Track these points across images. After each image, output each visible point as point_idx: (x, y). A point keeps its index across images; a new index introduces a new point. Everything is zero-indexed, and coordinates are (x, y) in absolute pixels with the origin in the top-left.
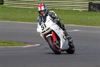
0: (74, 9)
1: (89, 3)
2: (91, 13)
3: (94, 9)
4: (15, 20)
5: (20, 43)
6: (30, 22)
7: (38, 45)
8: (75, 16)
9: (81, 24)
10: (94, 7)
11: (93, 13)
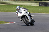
0: (32, 5)
1: (39, 2)
2: (40, 7)
3: (42, 5)
4: (3, 11)
5: (6, 22)
6: (11, 12)
7: (15, 22)
8: (33, 9)
9: (36, 12)
10: (42, 4)
11: (41, 7)
